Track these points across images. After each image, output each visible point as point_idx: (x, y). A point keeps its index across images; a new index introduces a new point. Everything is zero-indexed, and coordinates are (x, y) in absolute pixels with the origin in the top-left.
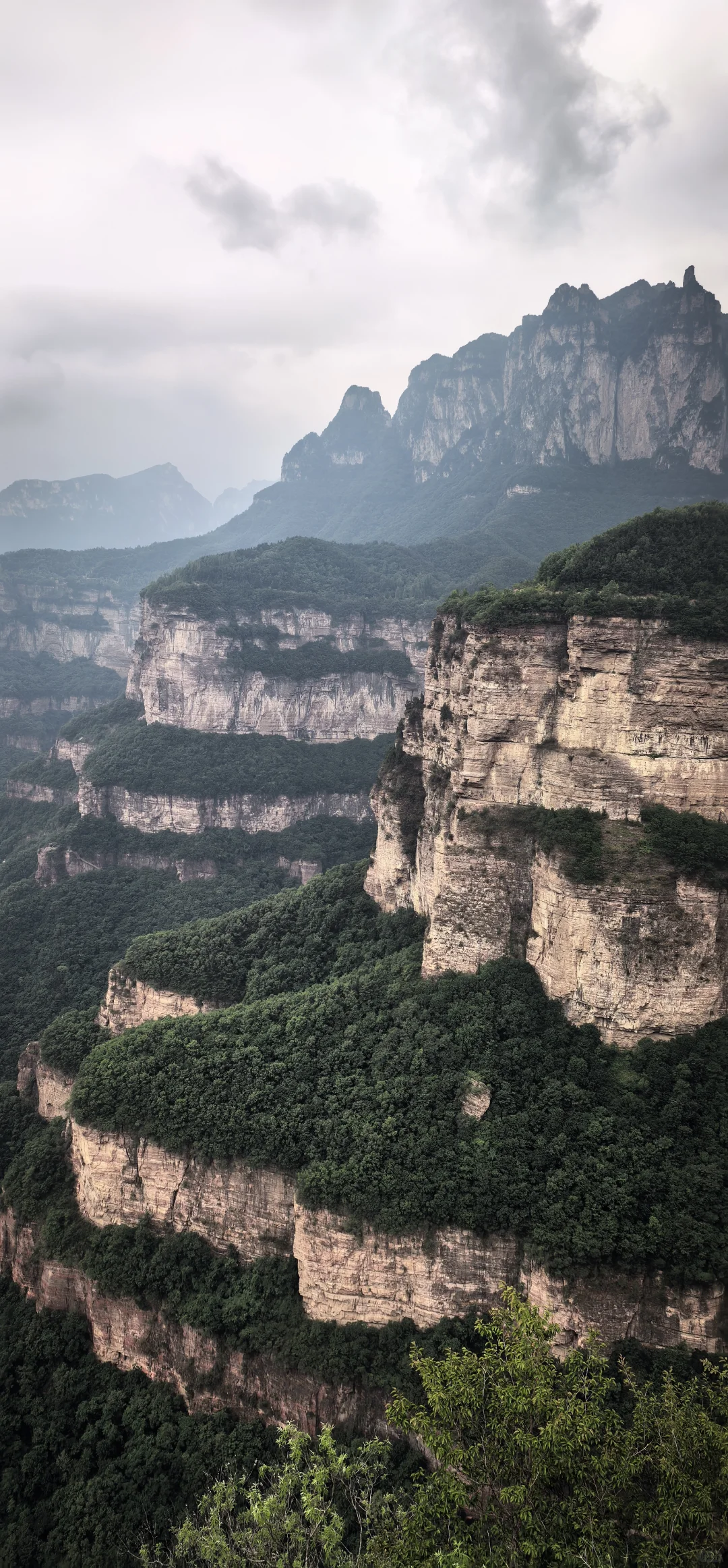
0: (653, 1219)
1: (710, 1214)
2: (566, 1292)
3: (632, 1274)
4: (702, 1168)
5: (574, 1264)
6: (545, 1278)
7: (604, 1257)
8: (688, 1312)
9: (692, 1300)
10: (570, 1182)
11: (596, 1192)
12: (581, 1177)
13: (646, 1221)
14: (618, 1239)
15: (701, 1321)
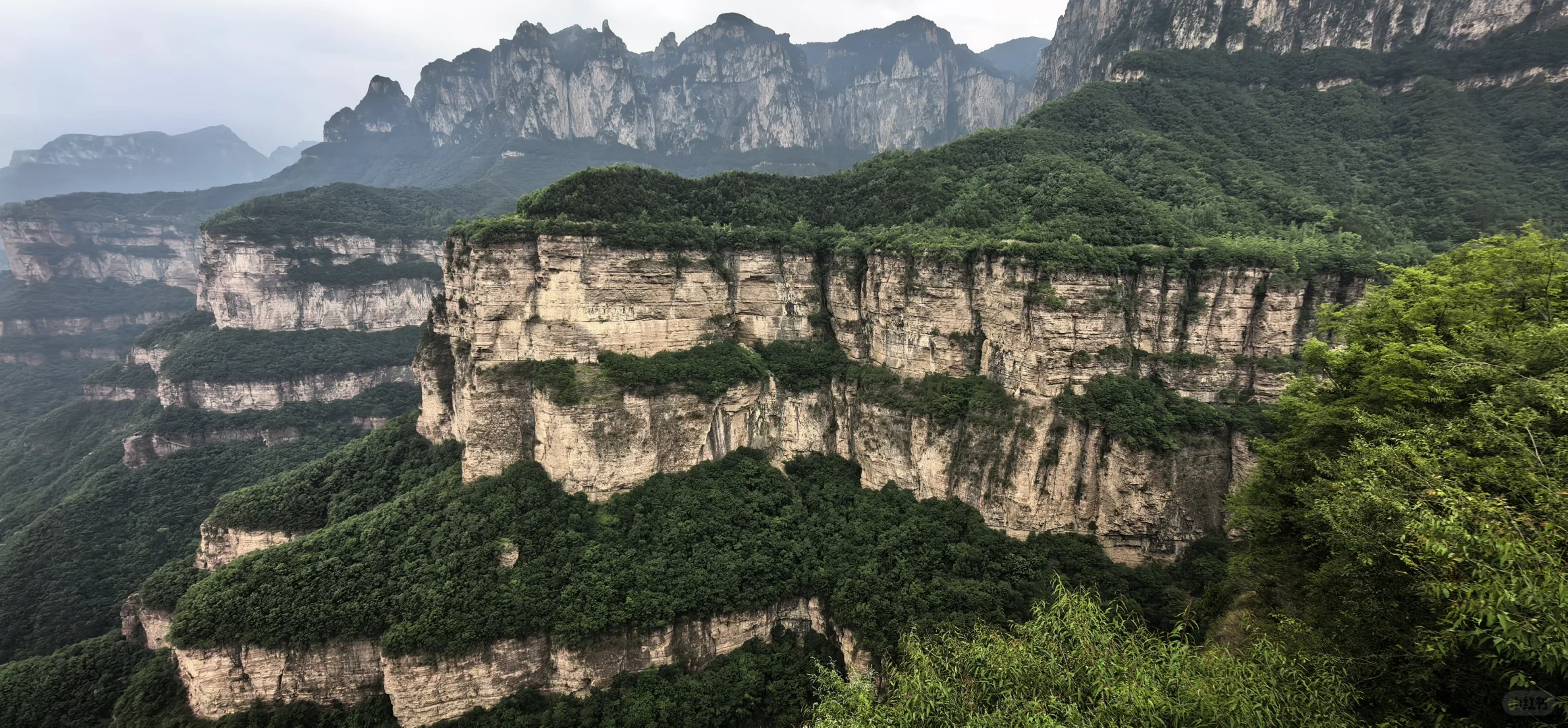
0: (628, 599)
1: (661, 587)
2: (580, 657)
3: (619, 635)
4: (655, 561)
5: (583, 639)
6: (566, 653)
7: (601, 630)
8: (653, 646)
9: (656, 639)
10: (575, 591)
11: (593, 592)
12: (582, 586)
13: (624, 601)
14: (608, 617)
15: (661, 649)
